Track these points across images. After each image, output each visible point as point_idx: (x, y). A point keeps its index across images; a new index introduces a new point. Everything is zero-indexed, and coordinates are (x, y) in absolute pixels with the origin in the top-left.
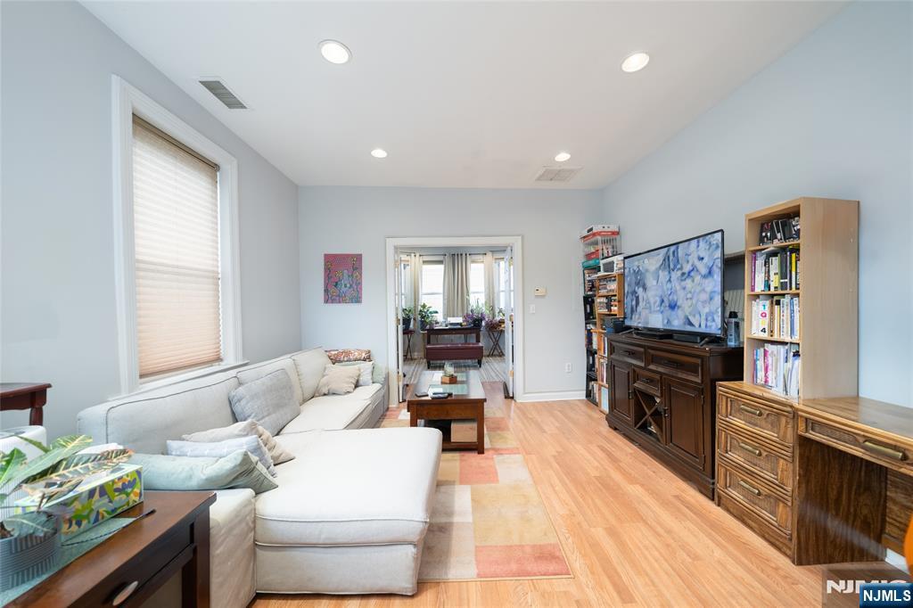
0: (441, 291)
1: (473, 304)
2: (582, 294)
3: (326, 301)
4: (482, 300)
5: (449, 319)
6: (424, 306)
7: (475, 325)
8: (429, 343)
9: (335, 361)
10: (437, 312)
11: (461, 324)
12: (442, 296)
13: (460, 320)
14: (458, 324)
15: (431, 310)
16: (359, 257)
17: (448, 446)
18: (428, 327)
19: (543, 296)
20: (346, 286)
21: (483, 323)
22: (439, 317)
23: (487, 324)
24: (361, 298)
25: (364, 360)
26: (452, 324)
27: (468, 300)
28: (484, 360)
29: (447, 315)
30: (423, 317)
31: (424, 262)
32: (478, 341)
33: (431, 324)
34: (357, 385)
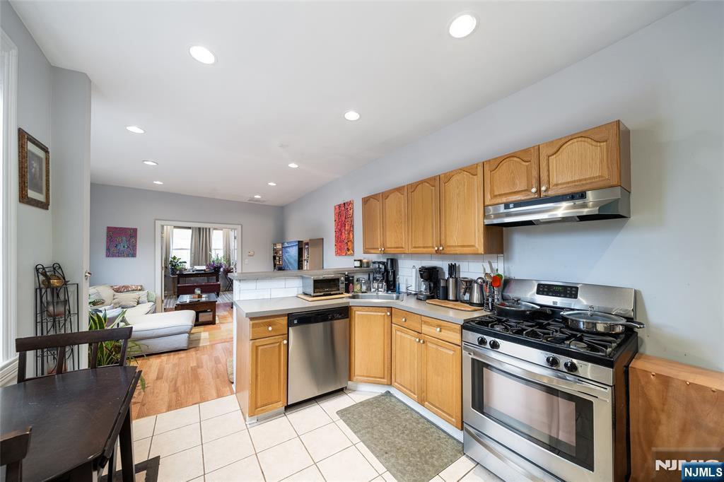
0: (189, 248)
1: (214, 257)
2: (272, 255)
3: (108, 256)
4: (221, 254)
5: (195, 267)
6: (174, 258)
7: (215, 271)
8: (178, 283)
9: (118, 291)
10: (185, 262)
11: (204, 270)
12: (189, 251)
13: (204, 268)
14: (202, 270)
15: (180, 261)
16: (135, 230)
17: (198, 323)
18: (178, 272)
19: (252, 256)
20: (124, 247)
21: (222, 270)
22: (188, 266)
23: (224, 270)
24: (135, 254)
25: (140, 290)
26: (197, 270)
27: (210, 255)
28: (221, 293)
29: (193, 264)
30: (173, 265)
31: (175, 227)
32: (217, 280)
33: (181, 270)
34: (138, 303)
